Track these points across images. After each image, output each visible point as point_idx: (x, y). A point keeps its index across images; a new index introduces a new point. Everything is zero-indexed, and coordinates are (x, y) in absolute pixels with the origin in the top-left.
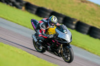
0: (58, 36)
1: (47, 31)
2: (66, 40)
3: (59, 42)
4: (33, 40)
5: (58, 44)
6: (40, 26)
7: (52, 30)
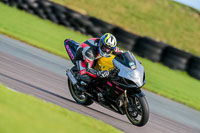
0: (119, 75)
1: (96, 63)
2: (134, 81)
3: (120, 86)
4: (69, 80)
5: (118, 90)
6: (83, 53)
7: (107, 61)
